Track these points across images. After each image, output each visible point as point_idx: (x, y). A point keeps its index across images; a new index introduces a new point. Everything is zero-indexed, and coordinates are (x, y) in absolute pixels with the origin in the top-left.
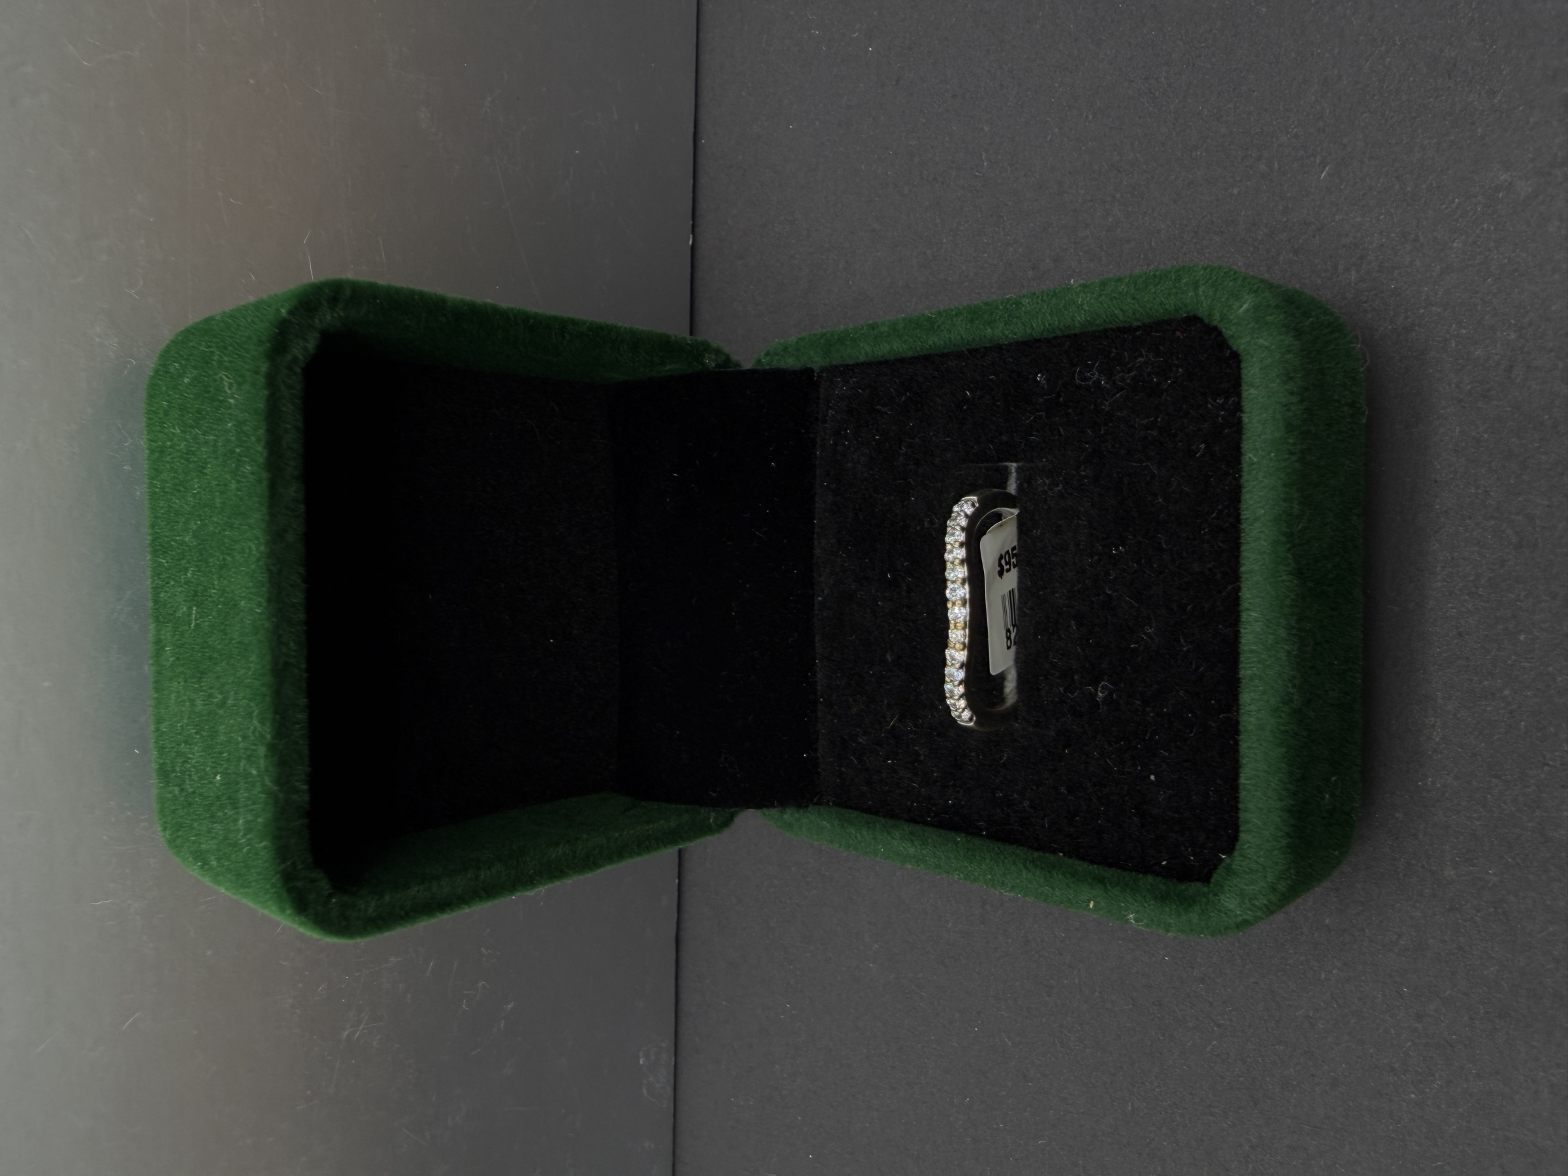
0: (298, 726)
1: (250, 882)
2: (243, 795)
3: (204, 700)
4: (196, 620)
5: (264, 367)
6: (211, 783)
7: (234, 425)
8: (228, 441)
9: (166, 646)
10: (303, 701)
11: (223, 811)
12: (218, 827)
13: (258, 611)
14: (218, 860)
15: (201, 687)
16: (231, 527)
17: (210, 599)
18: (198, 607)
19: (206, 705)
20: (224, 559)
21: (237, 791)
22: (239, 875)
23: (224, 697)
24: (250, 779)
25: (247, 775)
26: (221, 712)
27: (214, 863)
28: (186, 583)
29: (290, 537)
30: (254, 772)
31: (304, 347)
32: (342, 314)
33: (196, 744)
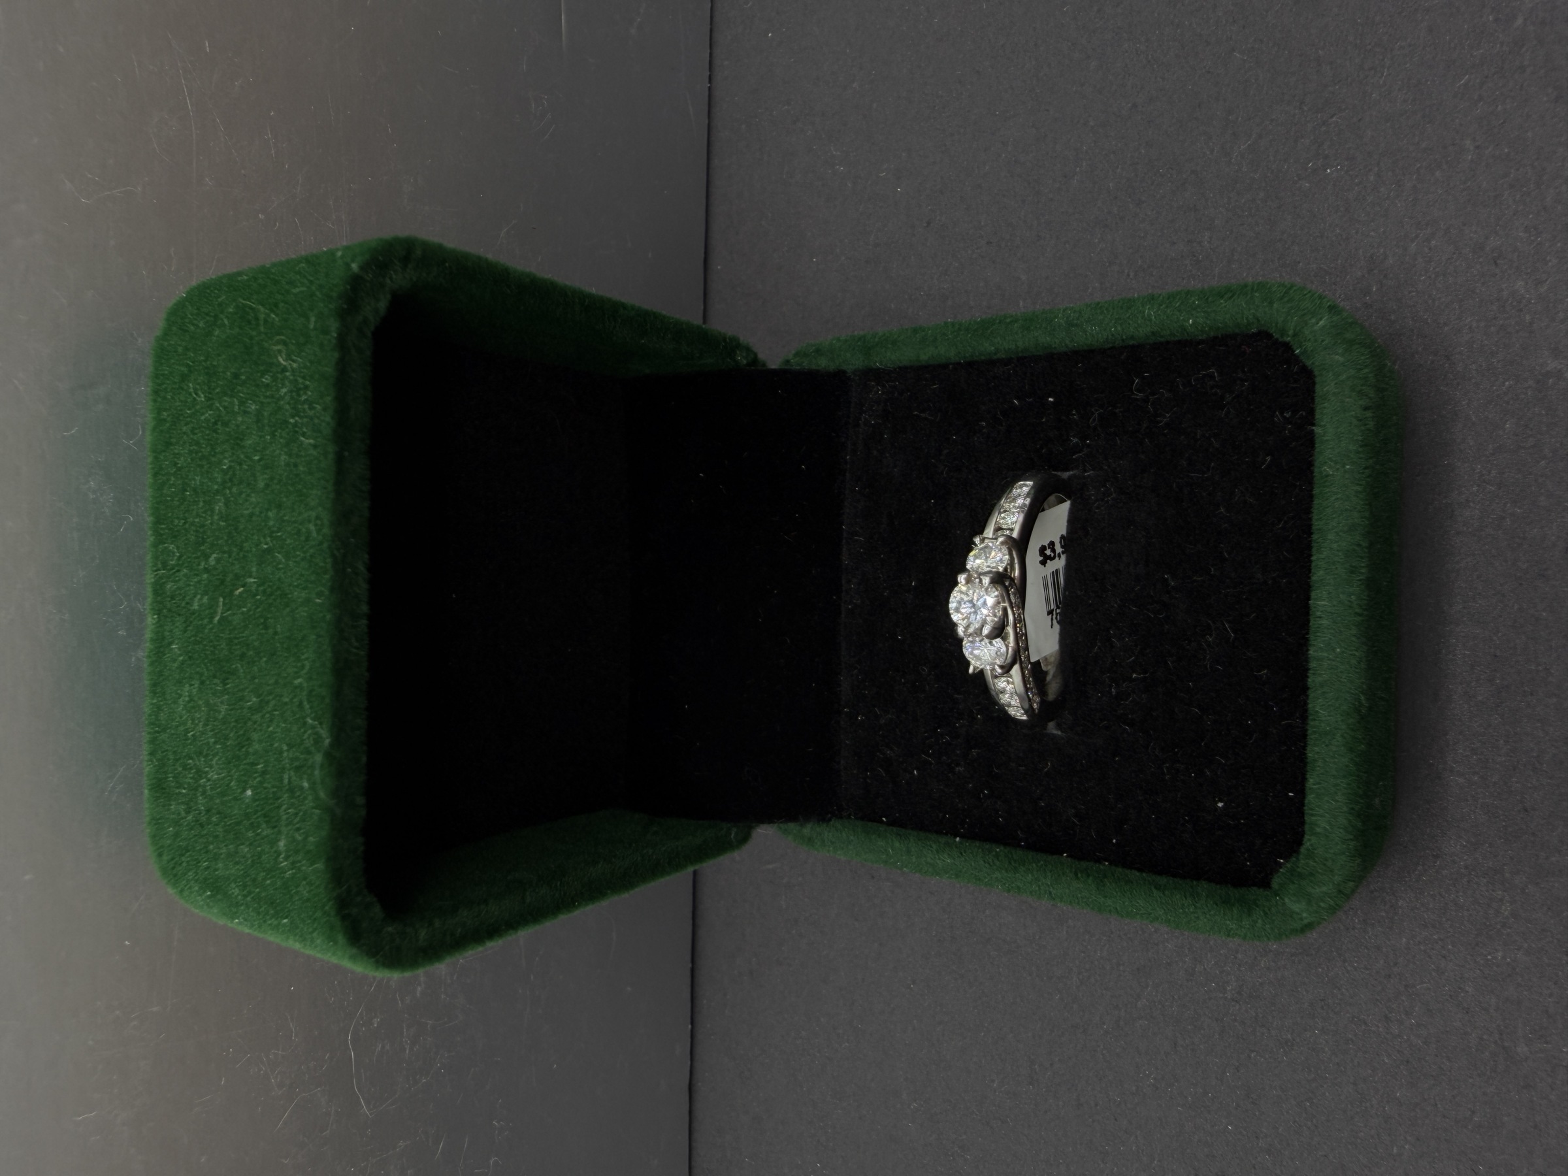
0: (357, 732)
1: (289, 911)
2: (285, 812)
3: (229, 705)
4: (222, 613)
5: (334, 325)
6: (235, 799)
7: (291, 391)
8: (280, 409)
9: (171, 643)
10: (363, 703)
11: (254, 831)
12: (244, 849)
13: (318, 601)
14: (243, 887)
15: (225, 690)
16: (279, 506)
17: (242, 589)
18: (224, 598)
19: (231, 710)
21: (279, 807)
22: (272, 904)
24: (298, 793)
25: (293, 789)
26: (257, 717)
27: (237, 891)
28: (206, 570)
29: (356, 520)
30: (306, 785)
31: (375, 308)
32: (413, 274)
33: (214, 756)
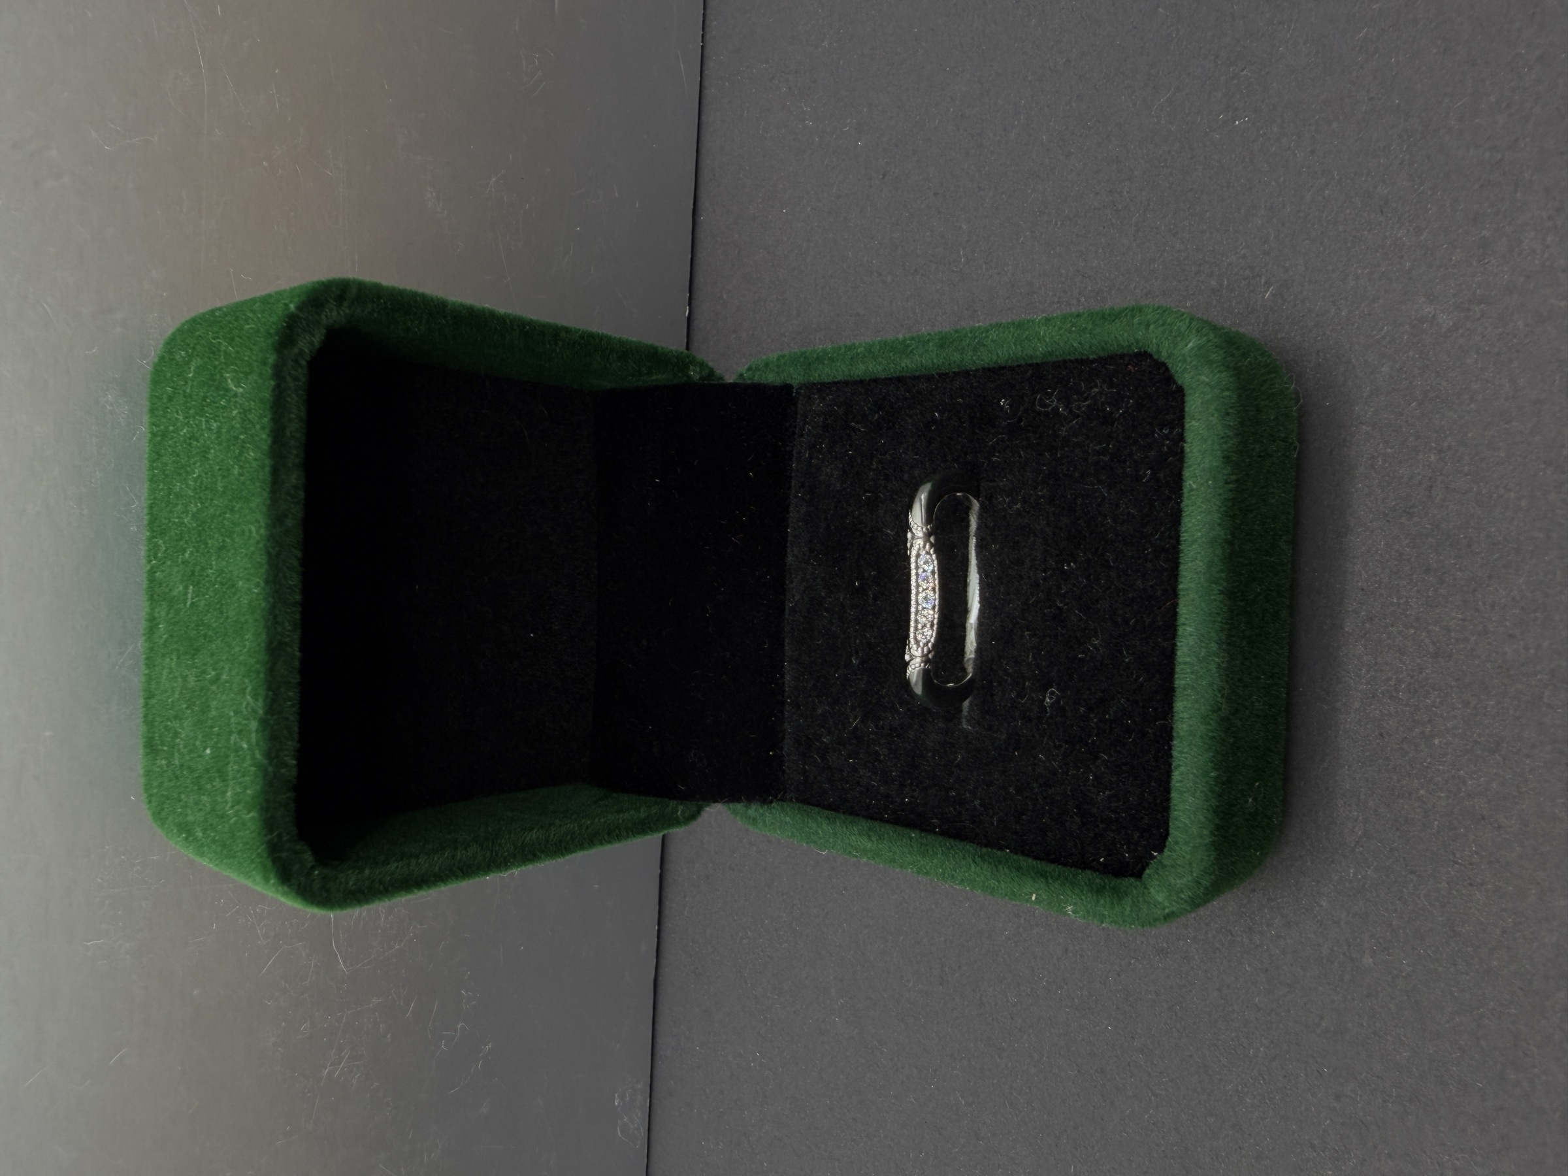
0: (289, 703)
1: (237, 852)
2: (232, 768)
3: (197, 677)
4: (192, 599)
5: (272, 358)
6: (200, 756)
7: (240, 413)
8: (233, 427)
9: (159, 624)
10: (296, 678)
11: (212, 784)
12: (204, 798)
13: (256, 591)
14: (205, 831)
15: (194, 663)
16: (232, 510)
17: (207, 579)
18: (194, 587)
19: (198, 681)
20: (224, 541)
21: (227, 764)
22: (224, 846)
23: (217, 674)
24: (241, 753)
25: (237, 749)
26: (214, 688)
27: (200, 834)
28: (183, 563)
29: (289, 522)
30: (245, 746)
31: (309, 342)
32: (347, 311)
33: (186, 719)
